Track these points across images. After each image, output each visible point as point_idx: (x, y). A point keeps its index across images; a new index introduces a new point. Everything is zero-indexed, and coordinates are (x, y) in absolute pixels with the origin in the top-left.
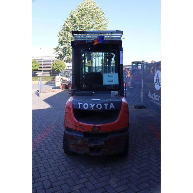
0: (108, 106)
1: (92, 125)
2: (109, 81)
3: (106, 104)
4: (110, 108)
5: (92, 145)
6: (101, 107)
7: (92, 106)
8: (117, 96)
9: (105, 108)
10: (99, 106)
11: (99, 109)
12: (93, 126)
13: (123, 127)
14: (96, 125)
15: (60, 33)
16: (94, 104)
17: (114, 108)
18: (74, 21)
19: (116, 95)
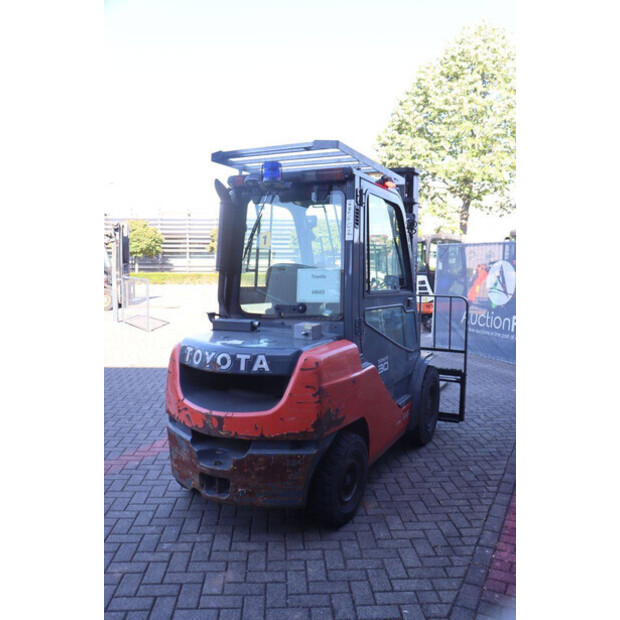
0: (250, 363)
1: (204, 411)
2: (313, 292)
3: (243, 358)
4: (255, 369)
5: (205, 466)
6: (229, 362)
7: (209, 359)
8: (310, 338)
9: (239, 367)
10: (224, 361)
11: (223, 367)
12: (207, 415)
13: (297, 432)
14: (215, 413)
15: (380, 138)
16: (213, 354)
17: (267, 369)
18: (423, 98)
19: (306, 335)
